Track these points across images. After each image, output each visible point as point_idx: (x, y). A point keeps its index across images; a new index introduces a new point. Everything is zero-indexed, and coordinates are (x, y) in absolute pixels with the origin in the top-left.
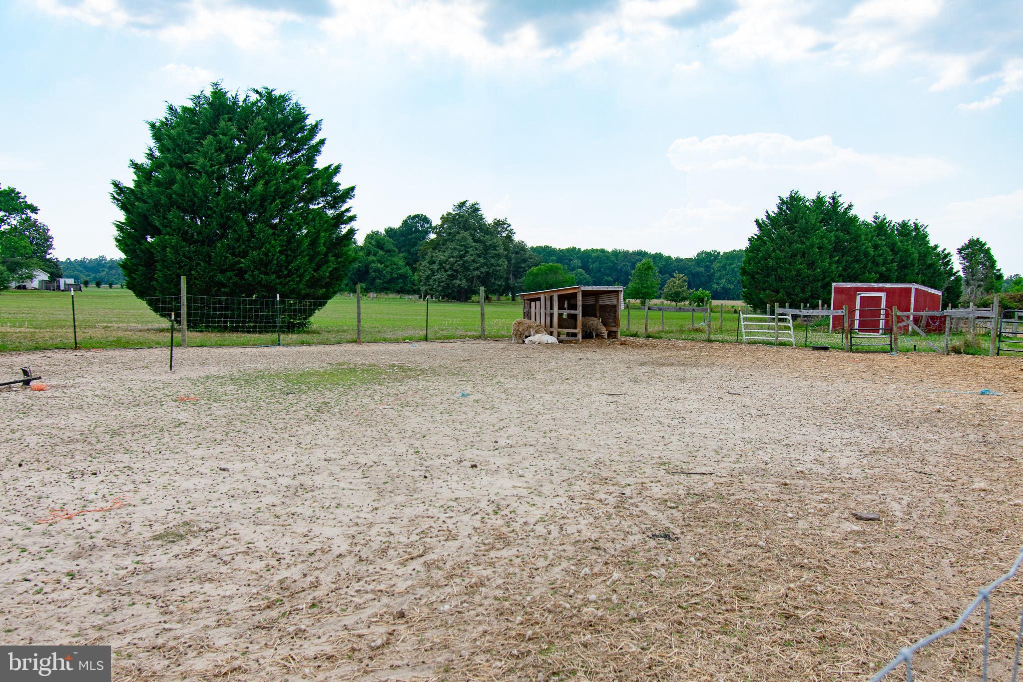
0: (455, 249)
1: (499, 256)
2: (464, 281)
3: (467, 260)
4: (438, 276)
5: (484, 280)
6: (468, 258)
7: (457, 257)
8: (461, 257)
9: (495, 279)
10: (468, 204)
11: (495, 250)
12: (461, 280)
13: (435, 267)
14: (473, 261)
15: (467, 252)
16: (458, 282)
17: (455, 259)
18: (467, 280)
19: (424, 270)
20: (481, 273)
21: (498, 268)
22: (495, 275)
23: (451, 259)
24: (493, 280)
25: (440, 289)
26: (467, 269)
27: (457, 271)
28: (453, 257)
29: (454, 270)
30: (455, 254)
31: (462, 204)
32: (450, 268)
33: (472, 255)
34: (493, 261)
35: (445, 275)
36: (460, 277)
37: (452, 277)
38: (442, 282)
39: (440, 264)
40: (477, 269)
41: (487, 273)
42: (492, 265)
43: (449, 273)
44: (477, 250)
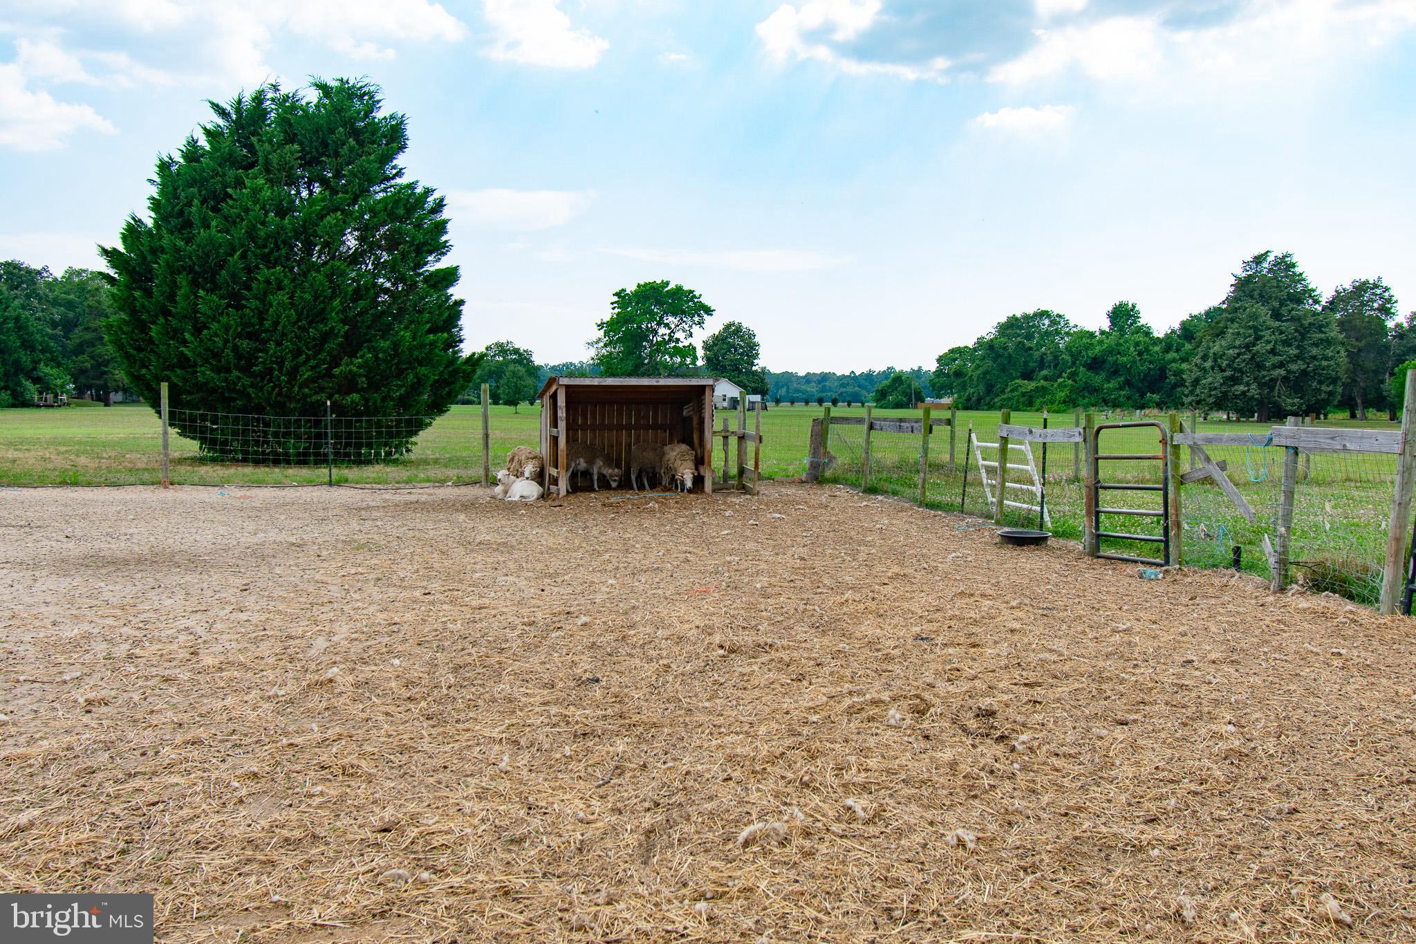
0: (1238, 334)
1: (1328, 342)
2: (1254, 386)
3: (1258, 352)
4: (1210, 380)
5: (1297, 383)
6: (1260, 347)
7: (1240, 347)
8: (1247, 347)
9: (1320, 382)
10: (1271, 258)
11: (1321, 332)
12: (1248, 384)
13: (1208, 364)
14: (1273, 352)
15: (1258, 338)
16: (1242, 388)
17: (1237, 351)
18: (1261, 386)
19: (1191, 371)
20: (1289, 372)
21: (1324, 363)
22: (1320, 375)
23: (1231, 351)
24: (1315, 384)
25: (1211, 400)
26: (1260, 366)
27: (1240, 371)
28: (1234, 347)
29: (1235, 369)
30: (1237, 343)
31: (1259, 260)
32: (1228, 365)
33: (1268, 342)
34: (1314, 351)
35: (1220, 377)
36: (1246, 379)
37: (1234, 380)
38: (1215, 389)
39: (1215, 360)
40: (1281, 365)
41: (1304, 373)
42: (1314, 358)
43: (1228, 373)
44: (1281, 333)
